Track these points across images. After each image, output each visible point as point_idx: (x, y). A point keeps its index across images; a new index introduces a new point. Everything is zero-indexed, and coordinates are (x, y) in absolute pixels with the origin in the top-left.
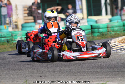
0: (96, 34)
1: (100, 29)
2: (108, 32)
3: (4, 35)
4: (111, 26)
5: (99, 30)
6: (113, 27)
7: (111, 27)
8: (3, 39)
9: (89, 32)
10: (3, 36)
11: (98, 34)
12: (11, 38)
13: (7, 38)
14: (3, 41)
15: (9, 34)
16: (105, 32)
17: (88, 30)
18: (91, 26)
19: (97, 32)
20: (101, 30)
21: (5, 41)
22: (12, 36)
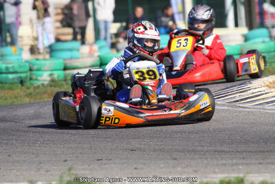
3: (13, 67)
8: (11, 76)
10: (11, 70)
12: (28, 74)
13: (19, 75)
14: (11, 81)
15: (24, 67)
21: (16, 81)
22: (31, 70)
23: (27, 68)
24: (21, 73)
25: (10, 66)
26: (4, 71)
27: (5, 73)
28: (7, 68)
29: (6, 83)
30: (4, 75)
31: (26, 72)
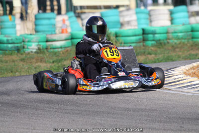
0: (149, 43)
1: (156, 35)
2: (169, 39)
3: (12, 40)
4: (173, 31)
5: (154, 37)
6: (176, 33)
7: (172, 33)
8: (10, 46)
9: (140, 39)
10: (10, 42)
11: (153, 42)
13: (16, 45)
14: (10, 49)
15: (19, 39)
16: (164, 40)
17: (139, 35)
18: (143, 30)
19: (152, 39)
20: (158, 36)
21: (13, 49)
22: (23, 41)
23: (21, 41)
24: (17, 43)
25: (10, 38)
26: (6, 42)
28: (8, 40)
29: (6, 50)
30: (5, 45)
31: (21, 43)
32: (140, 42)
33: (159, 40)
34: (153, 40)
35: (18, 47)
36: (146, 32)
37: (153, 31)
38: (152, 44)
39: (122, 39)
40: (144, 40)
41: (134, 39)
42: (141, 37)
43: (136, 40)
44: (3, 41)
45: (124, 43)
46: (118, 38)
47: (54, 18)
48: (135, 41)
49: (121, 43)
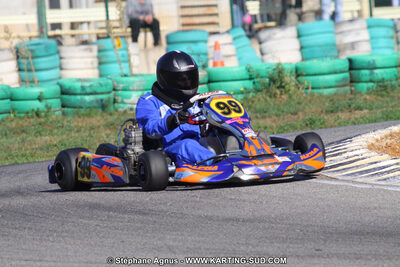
0: (363, 87)
1: (376, 71)
3: (91, 86)
5: (372, 74)
8: (88, 98)
9: (344, 79)
10: (88, 90)
11: (372, 84)
12: (112, 95)
13: (100, 97)
14: (88, 105)
15: (106, 85)
16: (391, 81)
17: (341, 72)
18: (350, 61)
19: (367, 78)
20: (379, 73)
21: (96, 105)
22: (114, 90)
23: (110, 88)
24: (102, 93)
25: (87, 84)
26: (79, 91)
27: (81, 94)
28: (83, 88)
29: (81, 107)
30: (79, 97)
31: (109, 93)
32: (344, 86)
33: (383, 80)
34: (371, 81)
35: (102, 100)
36: (356, 65)
37: (369, 62)
38: (368, 89)
39: (307, 80)
40: (353, 81)
41: (332, 79)
42: (347, 75)
43: (336, 81)
44: (75, 89)
45: (313, 88)
46: (300, 78)
47: (206, 42)
48: (333, 84)
49: (307, 88)
